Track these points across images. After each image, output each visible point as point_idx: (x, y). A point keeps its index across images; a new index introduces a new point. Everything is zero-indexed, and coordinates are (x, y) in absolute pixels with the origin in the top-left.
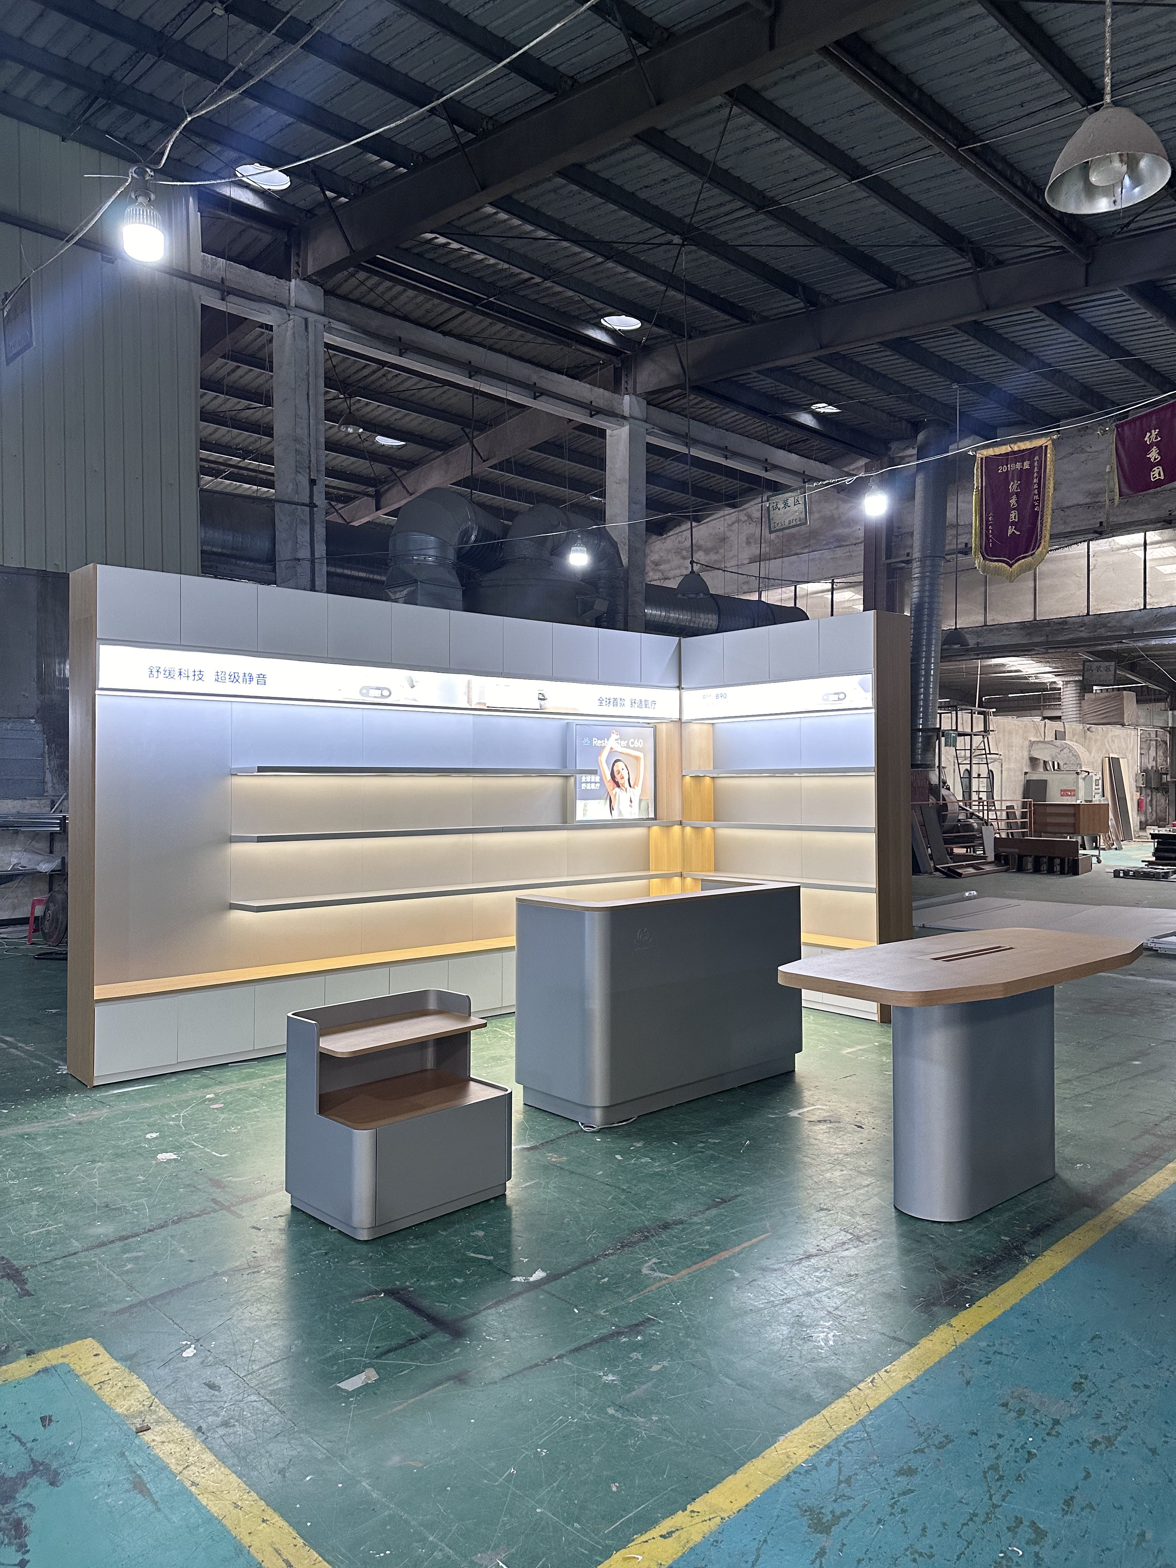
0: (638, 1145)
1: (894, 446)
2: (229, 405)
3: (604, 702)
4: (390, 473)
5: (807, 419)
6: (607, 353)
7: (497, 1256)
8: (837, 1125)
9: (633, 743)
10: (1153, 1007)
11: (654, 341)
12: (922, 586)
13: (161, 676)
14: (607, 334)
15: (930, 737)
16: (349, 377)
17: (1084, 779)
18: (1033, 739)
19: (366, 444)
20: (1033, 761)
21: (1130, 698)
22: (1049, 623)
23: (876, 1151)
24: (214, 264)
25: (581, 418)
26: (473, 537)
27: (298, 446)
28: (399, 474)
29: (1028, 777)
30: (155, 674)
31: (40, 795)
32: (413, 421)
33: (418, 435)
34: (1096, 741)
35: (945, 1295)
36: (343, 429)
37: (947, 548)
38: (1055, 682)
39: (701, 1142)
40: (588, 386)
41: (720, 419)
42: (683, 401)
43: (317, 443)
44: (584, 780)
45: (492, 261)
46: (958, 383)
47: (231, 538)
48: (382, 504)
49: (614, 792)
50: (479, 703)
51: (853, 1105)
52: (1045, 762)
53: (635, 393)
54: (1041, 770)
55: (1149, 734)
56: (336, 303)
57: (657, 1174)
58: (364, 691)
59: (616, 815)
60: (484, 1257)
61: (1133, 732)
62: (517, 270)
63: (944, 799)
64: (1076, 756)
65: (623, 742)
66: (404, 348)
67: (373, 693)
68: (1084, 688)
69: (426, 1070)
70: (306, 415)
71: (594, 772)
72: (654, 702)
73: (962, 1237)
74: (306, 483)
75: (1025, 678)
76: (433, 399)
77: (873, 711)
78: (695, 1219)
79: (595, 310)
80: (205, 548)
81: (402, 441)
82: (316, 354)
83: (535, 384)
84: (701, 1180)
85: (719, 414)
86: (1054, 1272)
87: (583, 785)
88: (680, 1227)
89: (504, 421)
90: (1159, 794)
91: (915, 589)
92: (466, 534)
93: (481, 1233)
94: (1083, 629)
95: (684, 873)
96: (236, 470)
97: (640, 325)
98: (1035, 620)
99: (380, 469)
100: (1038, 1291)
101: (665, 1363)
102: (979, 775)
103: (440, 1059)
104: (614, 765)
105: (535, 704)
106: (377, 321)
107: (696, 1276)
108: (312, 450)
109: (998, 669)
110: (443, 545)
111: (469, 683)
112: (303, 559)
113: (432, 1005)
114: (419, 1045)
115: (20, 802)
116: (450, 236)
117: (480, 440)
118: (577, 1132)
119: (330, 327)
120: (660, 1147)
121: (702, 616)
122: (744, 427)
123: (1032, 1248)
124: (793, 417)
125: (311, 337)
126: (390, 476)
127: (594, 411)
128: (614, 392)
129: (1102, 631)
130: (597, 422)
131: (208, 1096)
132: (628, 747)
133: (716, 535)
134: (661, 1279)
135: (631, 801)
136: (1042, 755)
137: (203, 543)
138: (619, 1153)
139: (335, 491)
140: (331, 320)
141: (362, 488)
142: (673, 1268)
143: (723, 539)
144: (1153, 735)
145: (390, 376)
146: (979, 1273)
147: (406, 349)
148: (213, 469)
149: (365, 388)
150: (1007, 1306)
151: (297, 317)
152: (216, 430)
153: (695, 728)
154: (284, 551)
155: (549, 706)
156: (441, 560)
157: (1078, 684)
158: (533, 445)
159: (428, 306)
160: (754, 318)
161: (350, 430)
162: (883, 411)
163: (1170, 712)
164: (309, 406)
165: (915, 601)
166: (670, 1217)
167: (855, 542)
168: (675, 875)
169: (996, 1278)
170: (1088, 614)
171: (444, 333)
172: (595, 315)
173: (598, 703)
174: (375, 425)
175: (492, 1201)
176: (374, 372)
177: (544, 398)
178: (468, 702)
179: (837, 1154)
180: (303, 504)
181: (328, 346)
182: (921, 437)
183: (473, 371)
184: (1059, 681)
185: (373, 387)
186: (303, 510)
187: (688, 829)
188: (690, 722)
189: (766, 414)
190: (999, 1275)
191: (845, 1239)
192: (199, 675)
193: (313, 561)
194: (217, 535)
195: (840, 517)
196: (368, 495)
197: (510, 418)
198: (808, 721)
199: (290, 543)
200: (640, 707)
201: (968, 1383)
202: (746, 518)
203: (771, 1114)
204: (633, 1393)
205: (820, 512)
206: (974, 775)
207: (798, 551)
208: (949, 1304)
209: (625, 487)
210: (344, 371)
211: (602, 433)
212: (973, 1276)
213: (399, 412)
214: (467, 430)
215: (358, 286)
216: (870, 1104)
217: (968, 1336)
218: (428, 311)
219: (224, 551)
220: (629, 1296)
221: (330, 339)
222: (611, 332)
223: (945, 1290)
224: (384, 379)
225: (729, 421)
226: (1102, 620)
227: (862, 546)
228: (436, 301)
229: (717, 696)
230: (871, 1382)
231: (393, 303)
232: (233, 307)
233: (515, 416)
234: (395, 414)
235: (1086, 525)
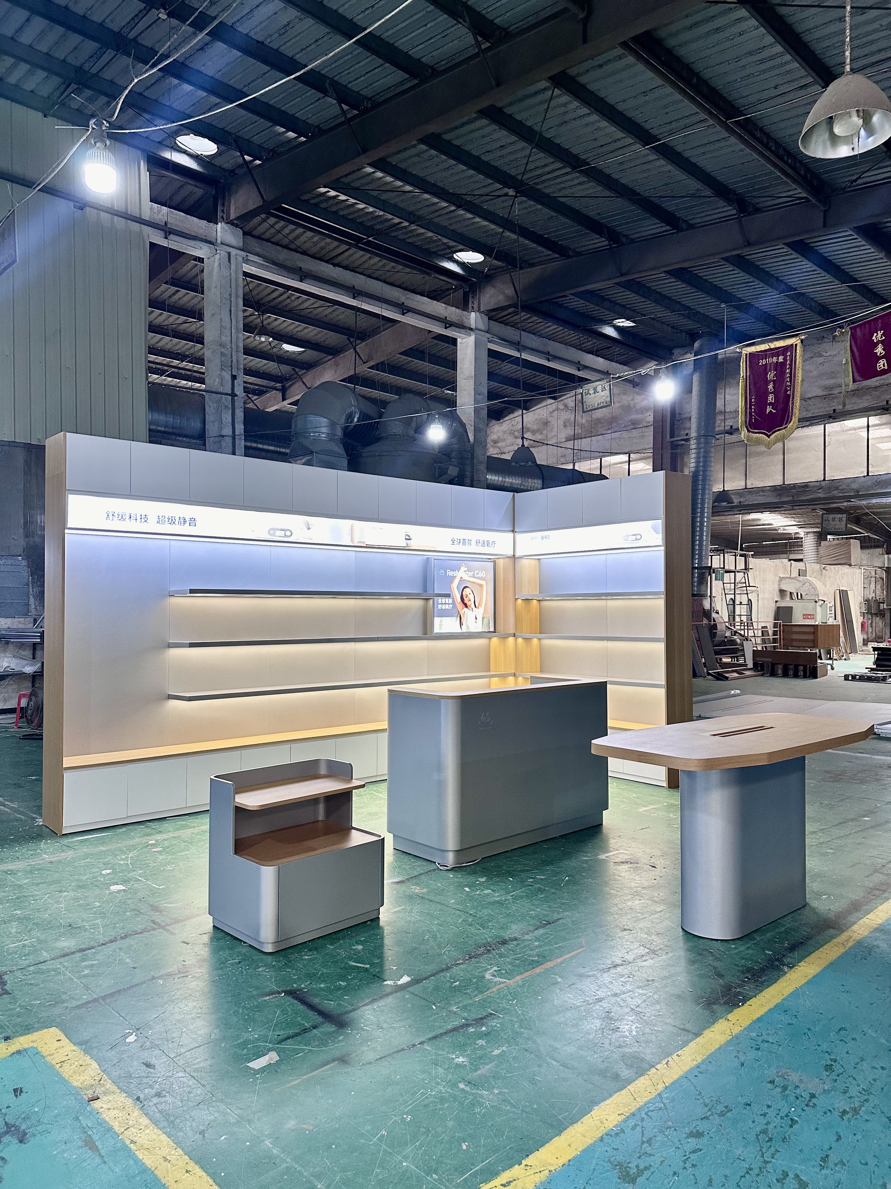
0: (483, 880)
1: (676, 351)
2: (171, 320)
3: (456, 543)
4: (293, 372)
5: (609, 331)
6: (459, 280)
7: (372, 964)
8: (636, 865)
9: (477, 574)
10: (877, 777)
11: (493, 272)
12: (698, 458)
13: (116, 519)
14: (458, 266)
15: (704, 573)
16: (262, 299)
17: (821, 606)
18: (782, 576)
19: (275, 350)
20: (782, 592)
21: (855, 544)
22: (794, 486)
23: (667, 885)
24: (159, 211)
25: (438, 329)
26: (356, 420)
27: (223, 350)
28: (300, 374)
29: (778, 605)
30: (111, 516)
31: (26, 614)
32: (311, 332)
33: (314, 344)
34: (830, 577)
35: (723, 996)
36: (257, 338)
37: (717, 429)
38: (798, 533)
39: (531, 878)
40: (444, 305)
41: (544, 332)
42: (515, 317)
43: (237, 347)
44: (440, 602)
45: (371, 209)
46: (726, 303)
47: (171, 420)
48: (287, 396)
49: (463, 611)
50: (360, 542)
51: (648, 850)
52: (791, 593)
53: (479, 310)
54: (788, 599)
55: (870, 572)
56: (253, 243)
57: (498, 902)
58: (272, 532)
59: (464, 629)
60: (362, 965)
61: (858, 571)
62: (390, 216)
63: (714, 621)
64: (815, 589)
65: (470, 573)
66: (304, 276)
67: (278, 533)
68: (821, 537)
69: (318, 821)
70: (228, 326)
71: (448, 596)
72: (494, 542)
73: (735, 952)
74: (228, 378)
75: (776, 530)
76: (326, 316)
77: (663, 548)
78: (526, 937)
79: (450, 247)
80: (152, 427)
81: (302, 348)
82: (237, 280)
83: (403, 303)
84: (532, 907)
85: (543, 327)
86: (807, 979)
87: (440, 606)
88: (515, 943)
89: (380, 333)
90: (878, 618)
91: (693, 460)
92: (350, 417)
93: (360, 947)
94: (820, 491)
95: (517, 674)
96: (176, 370)
97: (483, 258)
98: (784, 484)
99: (285, 369)
100: (795, 994)
101: (504, 1048)
102: (741, 603)
103: (328, 813)
104: (463, 590)
105: (403, 543)
106: (283, 255)
107: (527, 981)
108: (234, 353)
109: (755, 523)
110: (332, 425)
111: (352, 526)
112: (226, 436)
113: (323, 771)
114: (312, 801)
115: (10, 619)
116: (340, 190)
117: (361, 347)
118: (434, 870)
119: (247, 260)
120: (499, 881)
121: (530, 480)
122: (563, 337)
123: (789, 960)
124: (600, 330)
125: (233, 267)
126: (293, 375)
127: (448, 324)
128: (464, 310)
129: (835, 493)
130: (450, 333)
131: (150, 842)
132: (474, 577)
133: (541, 419)
134: (500, 983)
135: (476, 619)
136: (789, 587)
137: (150, 423)
138: (467, 886)
139: (252, 386)
140: (248, 254)
141: (272, 384)
142: (509, 975)
143: (546, 423)
144: (873, 573)
145: (293, 298)
146: (749, 979)
147: (305, 277)
148: (159, 369)
149: (273, 307)
150: (772, 1005)
151: (222, 252)
152: (161, 339)
153: (525, 562)
154: (212, 430)
155: (413, 544)
156: (331, 437)
157: (816, 534)
158: (403, 350)
159: (322, 244)
160: (570, 253)
161: (263, 339)
162: (668, 325)
163: (886, 556)
164: (231, 320)
165: (693, 469)
166: (507, 935)
167: (646, 425)
168: (510, 675)
169: (762, 983)
170: (824, 480)
171: (335, 265)
172: (449, 251)
173: (451, 542)
174: (282, 336)
175: (369, 922)
176: (281, 295)
177: (410, 314)
178: (352, 541)
179: (637, 887)
180: (227, 394)
181: (246, 274)
182: (697, 345)
183: (356, 293)
184: (802, 532)
185: (280, 306)
186: (226, 399)
187: (520, 640)
188: (521, 557)
189: (579, 327)
190: (765, 981)
191: (643, 953)
192: (145, 518)
193: (234, 437)
194: (161, 418)
195: (635, 406)
196: (277, 390)
197: (384, 331)
198: (612, 556)
199: (216, 424)
200: (483, 546)
201: (743, 1065)
202: (563, 407)
203: (585, 856)
204: (479, 1072)
205: (620, 402)
206: (737, 602)
207: (603, 432)
208: (725, 1003)
209: (472, 382)
210: (258, 294)
211: (453, 342)
212: (744, 981)
213: (300, 325)
214: (352, 340)
215: (269, 229)
216: (661, 850)
217: (742, 1029)
218: (322, 248)
219: (166, 429)
220: (475, 996)
221: (247, 268)
222: (461, 264)
223: (722, 992)
224: (288, 301)
225: (551, 333)
226: (835, 484)
227: (652, 428)
228: (328, 240)
229: (542, 538)
230: (667, 1064)
231: (296, 242)
232: (174, 244)
233: (387, 328)
234: (297, 327)
235: (822, 412)
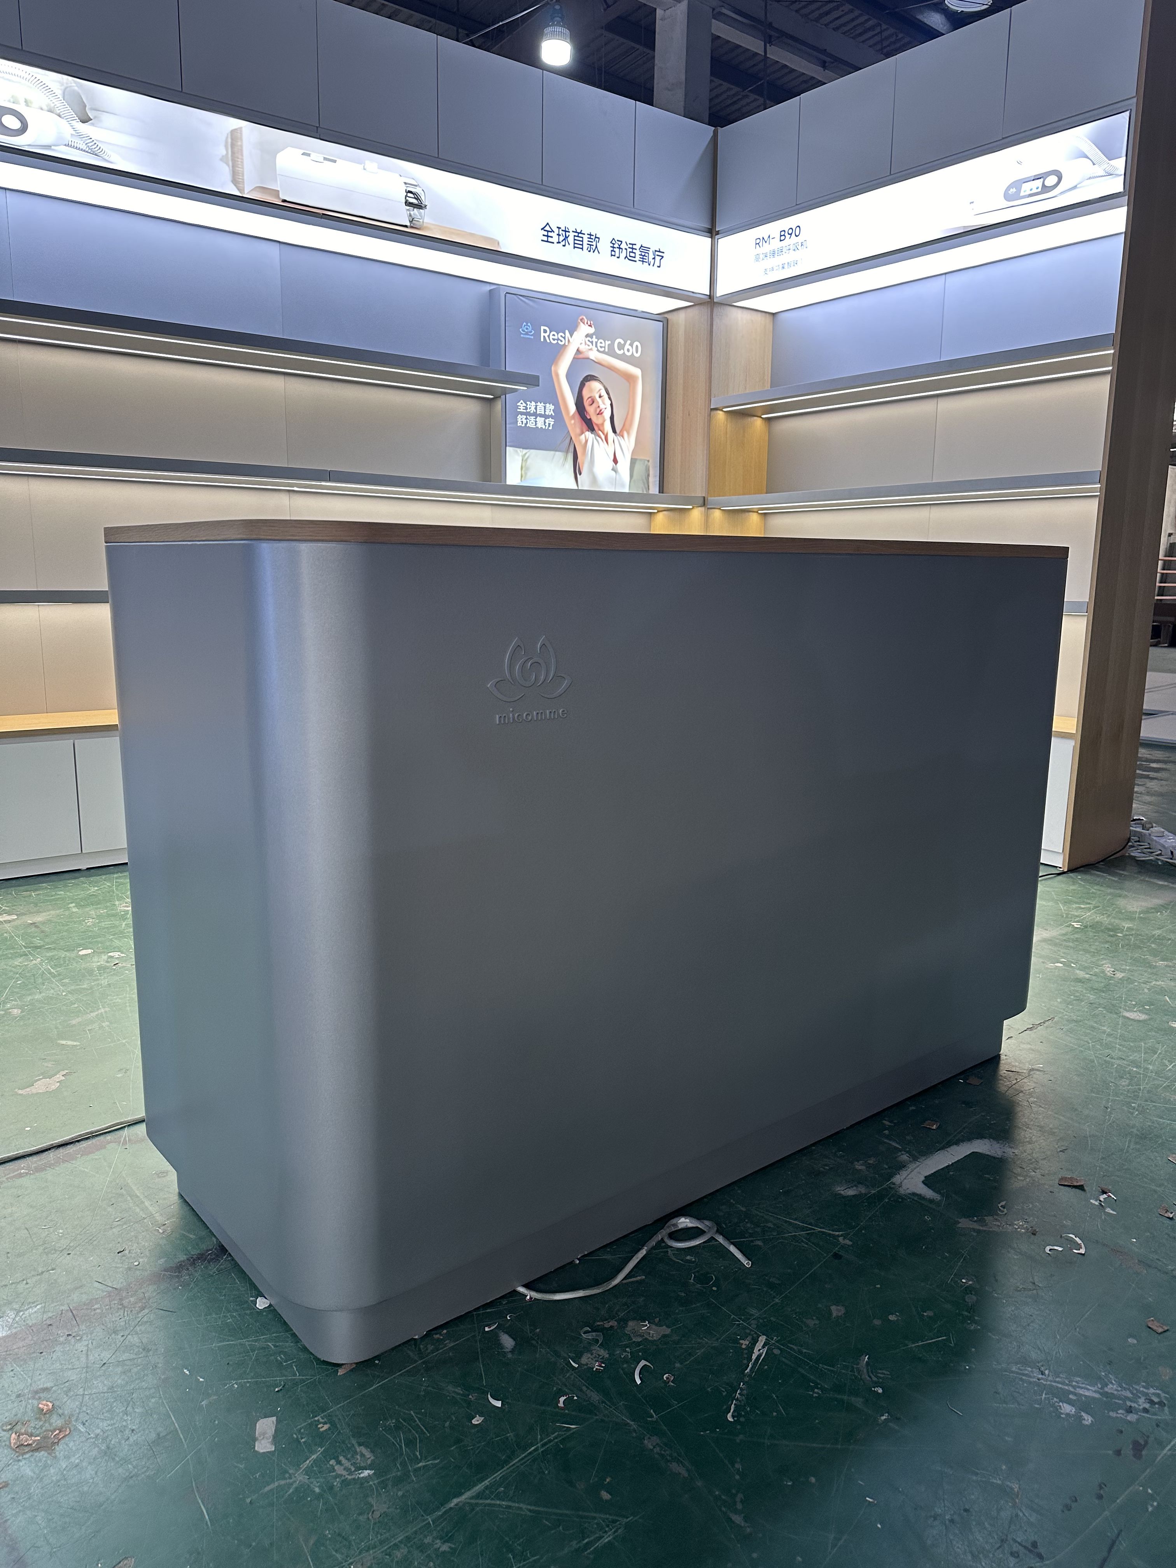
3: (555, 240)
9: (621, 347)
44: (522, 409)
49: (583, 437)
50: (263, 189)
59: (585, 484)
65: (601, 345)
72: (659, 253)
87: (521, 420)
104: (582, 385)
105: (401, 216)
132: (611, 353)
135: (615, 461)
153: (739, 316)
173: (540, 235)
187: (718, 512)
188: (728, 299)
200: (630, 258)
211: (649, 17)
